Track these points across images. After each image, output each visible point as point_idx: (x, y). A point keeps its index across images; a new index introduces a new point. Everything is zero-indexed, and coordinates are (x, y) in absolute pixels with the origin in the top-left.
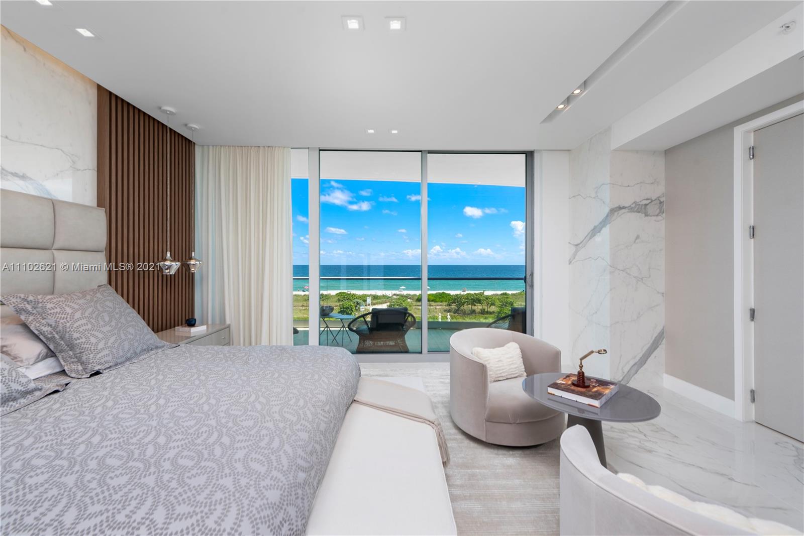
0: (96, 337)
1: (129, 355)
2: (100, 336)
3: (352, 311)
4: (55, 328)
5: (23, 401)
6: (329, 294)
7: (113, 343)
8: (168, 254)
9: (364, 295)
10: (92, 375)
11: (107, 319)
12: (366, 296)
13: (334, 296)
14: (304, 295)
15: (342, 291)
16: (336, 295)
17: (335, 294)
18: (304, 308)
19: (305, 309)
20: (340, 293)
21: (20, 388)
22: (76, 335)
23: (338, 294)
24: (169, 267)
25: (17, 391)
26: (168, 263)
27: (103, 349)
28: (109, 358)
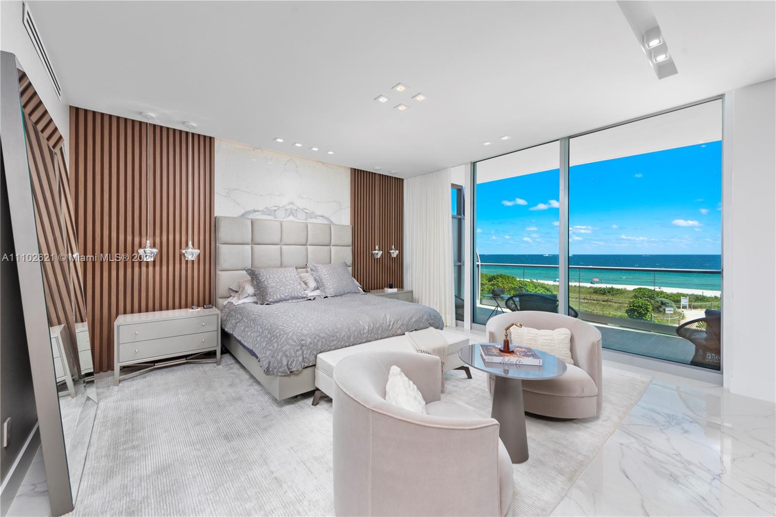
0: (330, 283)
1: (342, 293)
2: (332, 282)
3: (648, 311)
4: (319, 277)
5: (301, 300)
6: (625, 289)
7: (336, 287)
8: (377, 247)
9: (678, 293)
10: (325, 298)
11: (336, 276)
12: (680, 295)
13: (631, 291)
14: (590, 288)
15: (643, 287)
16: (634, 290)
17: (632, 290)
18: (586, 301)
19: (587, 303)
20: (640, 289)
21: (301, 295)
22: (324, 281)
23: (635, 289)
24: (377, 254)
25: (300, 296)
26: (376, 252)
27: (331, 288)
28: (333, 293)
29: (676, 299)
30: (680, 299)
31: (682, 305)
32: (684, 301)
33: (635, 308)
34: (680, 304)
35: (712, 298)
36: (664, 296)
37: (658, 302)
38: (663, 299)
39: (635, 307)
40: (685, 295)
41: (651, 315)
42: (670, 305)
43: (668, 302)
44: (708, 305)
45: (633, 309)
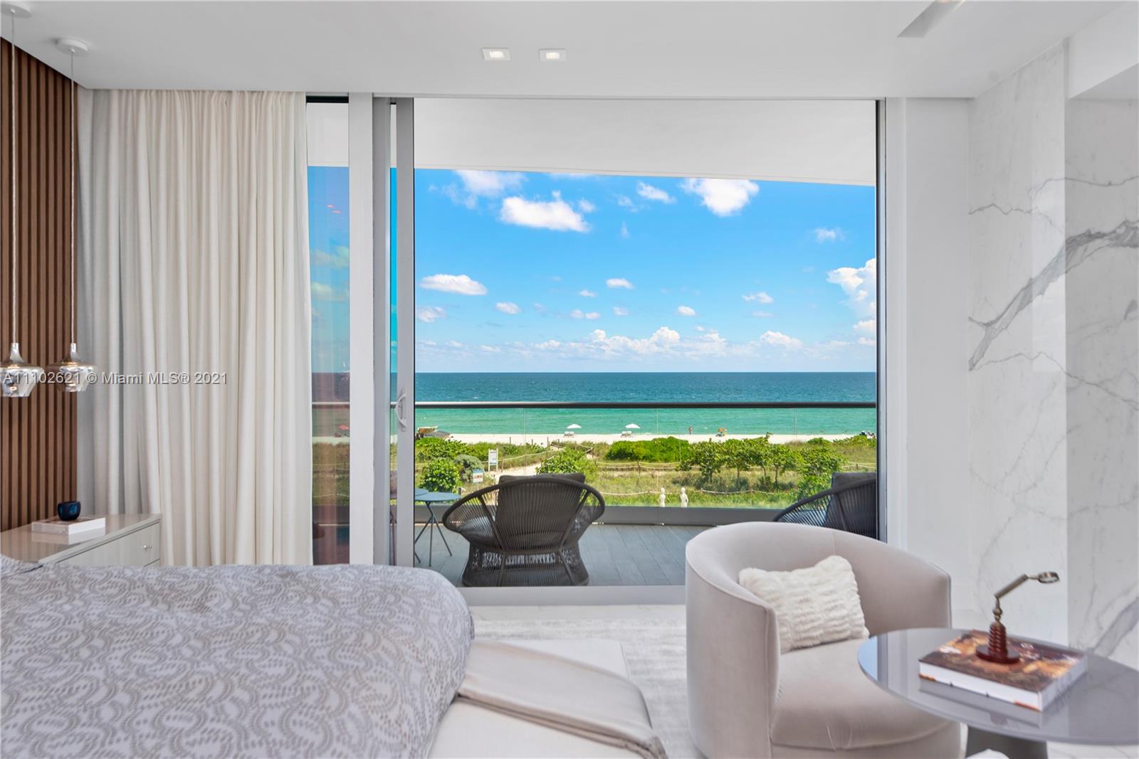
3: (453, 483)
8: (15, 349)
9: (481, 443)
12: (485, 447)
24: (17, 380)
26: (12, 370)
29: (481, 454)
30: (488, 454)
31: (489, 465)
32: (493, 457)
33: (434, 480)
34: (487, 463)
35: (523, 447)
36: (464, 451)
37: (459, 462)
38: (466, 457)
39: (434, 477)
40: (492, 446)
41: (460, 489)
42: (477, 466)
43: (473, 461)
44: (521, 461)
45: (431, 481)
